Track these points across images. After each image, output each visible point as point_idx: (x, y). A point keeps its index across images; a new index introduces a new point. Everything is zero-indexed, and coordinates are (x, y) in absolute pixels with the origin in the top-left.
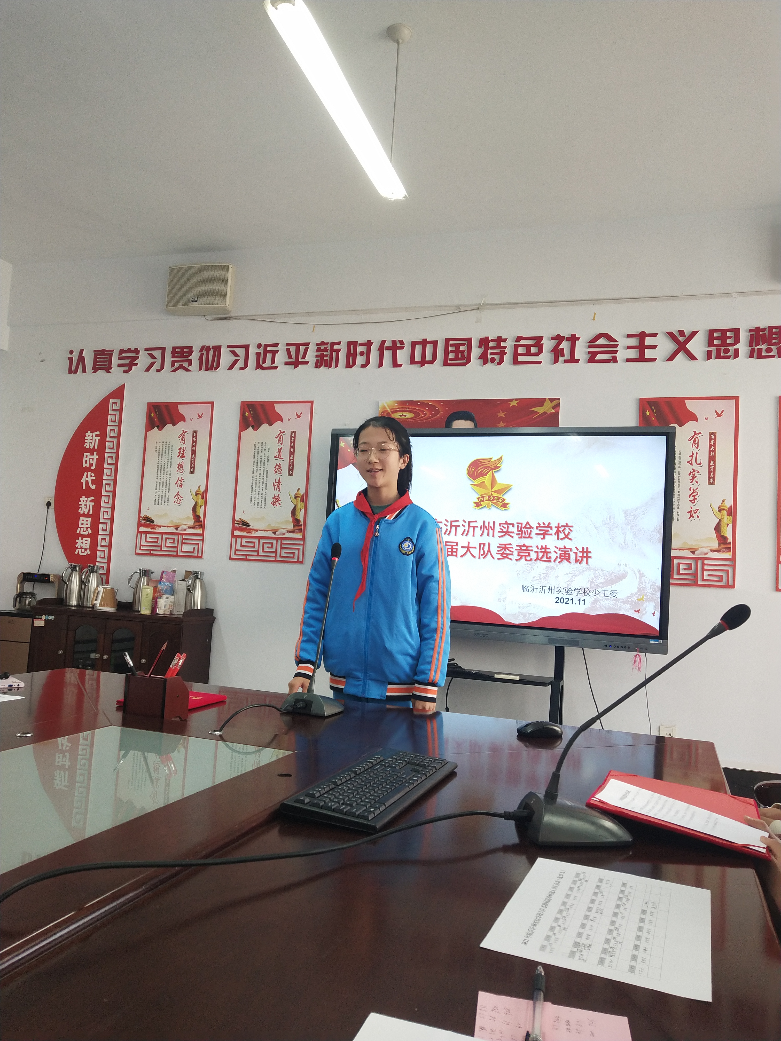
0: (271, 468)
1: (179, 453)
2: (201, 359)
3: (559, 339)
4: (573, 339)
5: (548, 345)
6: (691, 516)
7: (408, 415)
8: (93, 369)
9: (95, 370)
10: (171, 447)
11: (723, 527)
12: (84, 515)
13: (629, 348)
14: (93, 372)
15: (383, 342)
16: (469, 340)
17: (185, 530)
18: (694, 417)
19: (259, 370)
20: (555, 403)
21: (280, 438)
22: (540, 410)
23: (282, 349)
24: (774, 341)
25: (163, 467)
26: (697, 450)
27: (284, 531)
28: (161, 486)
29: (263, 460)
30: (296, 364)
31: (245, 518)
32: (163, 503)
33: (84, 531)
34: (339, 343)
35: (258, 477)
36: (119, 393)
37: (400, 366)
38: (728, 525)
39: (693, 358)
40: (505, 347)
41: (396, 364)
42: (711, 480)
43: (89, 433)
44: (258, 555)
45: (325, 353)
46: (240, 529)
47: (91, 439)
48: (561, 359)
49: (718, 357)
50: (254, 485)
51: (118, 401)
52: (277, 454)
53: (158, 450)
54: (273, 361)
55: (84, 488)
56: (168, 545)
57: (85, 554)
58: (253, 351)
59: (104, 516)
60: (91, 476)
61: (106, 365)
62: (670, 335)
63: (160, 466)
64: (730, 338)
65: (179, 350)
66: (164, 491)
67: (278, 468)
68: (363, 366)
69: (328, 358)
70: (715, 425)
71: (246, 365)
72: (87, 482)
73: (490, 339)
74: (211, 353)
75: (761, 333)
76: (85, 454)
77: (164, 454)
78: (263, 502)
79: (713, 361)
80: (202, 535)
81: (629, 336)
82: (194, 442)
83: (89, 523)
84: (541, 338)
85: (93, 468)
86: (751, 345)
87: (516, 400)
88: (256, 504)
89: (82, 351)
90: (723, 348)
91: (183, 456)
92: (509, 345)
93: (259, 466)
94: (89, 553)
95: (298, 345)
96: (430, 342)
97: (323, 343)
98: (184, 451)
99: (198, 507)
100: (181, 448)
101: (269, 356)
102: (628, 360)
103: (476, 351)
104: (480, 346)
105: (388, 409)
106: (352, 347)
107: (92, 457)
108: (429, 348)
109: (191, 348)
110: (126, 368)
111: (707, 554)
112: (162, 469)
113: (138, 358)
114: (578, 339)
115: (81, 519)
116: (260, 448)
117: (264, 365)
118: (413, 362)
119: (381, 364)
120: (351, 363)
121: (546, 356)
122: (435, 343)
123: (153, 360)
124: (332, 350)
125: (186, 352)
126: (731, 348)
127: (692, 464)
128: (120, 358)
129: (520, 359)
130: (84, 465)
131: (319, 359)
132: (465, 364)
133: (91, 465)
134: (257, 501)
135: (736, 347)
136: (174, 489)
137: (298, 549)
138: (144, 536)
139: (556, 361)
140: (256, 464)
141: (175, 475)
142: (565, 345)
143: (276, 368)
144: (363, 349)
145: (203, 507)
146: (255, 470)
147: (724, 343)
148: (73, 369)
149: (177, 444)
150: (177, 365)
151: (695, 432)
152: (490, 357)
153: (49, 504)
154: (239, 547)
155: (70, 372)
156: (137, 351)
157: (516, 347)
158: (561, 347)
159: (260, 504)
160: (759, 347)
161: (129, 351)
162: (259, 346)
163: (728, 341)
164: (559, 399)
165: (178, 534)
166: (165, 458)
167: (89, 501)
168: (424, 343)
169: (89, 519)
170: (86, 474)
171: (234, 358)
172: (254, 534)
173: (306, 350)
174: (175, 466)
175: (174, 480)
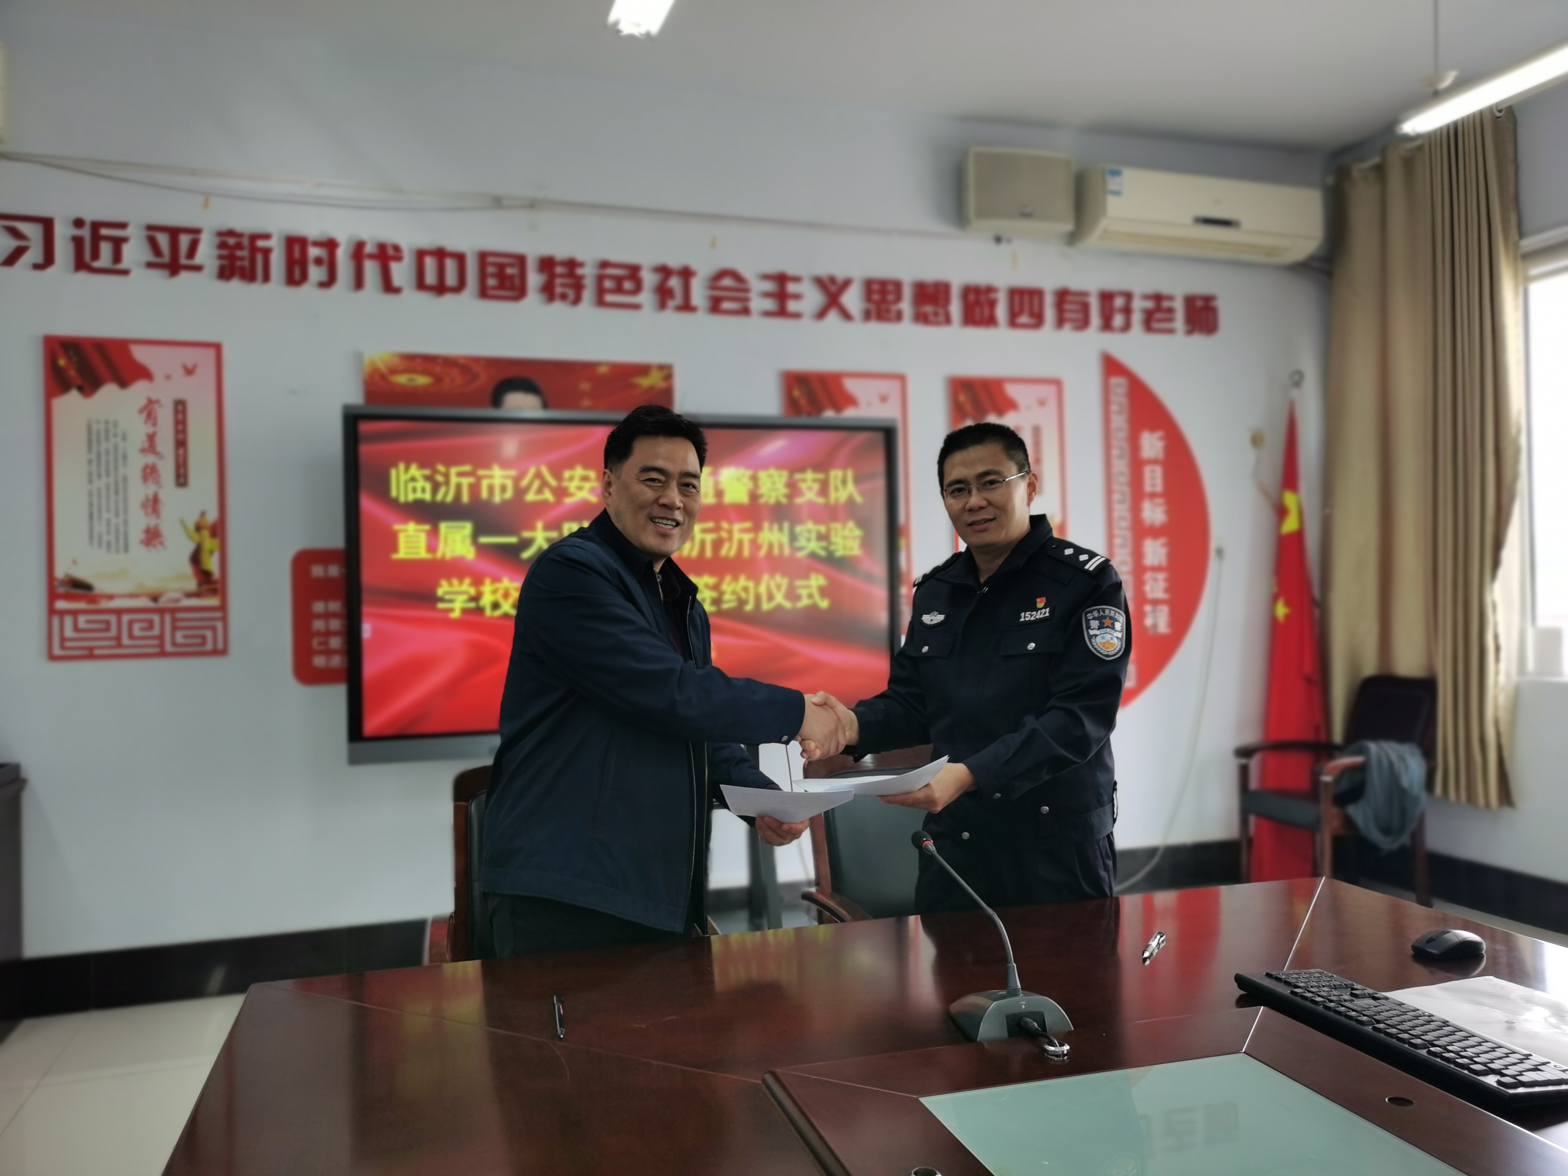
0: (133, 472)
3: (664, 271)
4: (686, 274)
5: (649, 279)
13: (766, 294)
15: (360, 245)
16: (523, 258)
18: (854, 401)
19: (84, 274)
20: (665, 371)
21: (149, 410)
22: (645, 382)
23: (135, 235)
24: (940, 303)
27: (176, 595)
29: (111, 458)
30: (174, 268)
31: (81, 573)
34: (267, 236)
35: (104, 491)
37: (397, 291)
38: (901, 550)
39: (846, 315)
40: (583, 277)
41: (389, 287)
44: (119, 646)
45: (239, 253)
46: (68, 597)
48: (669, 303)
49: (879, 318)
50: (95, 506)
52: (146, 445)
54: (117, 256)
58: (63, 233)
62: (818, 280)
64: (890, 293)
67: (149, 471)
68: (322, 286)
69: (246, 263)
71: (48, 259)
73: (557, 260)
75: (927, 290)
78: (122, 541)
79: (873, 324)
81: (764, 277)
84: (636, 268)
86: (915, 306)
87: (607, 363)
88: (104, 545)
90: (883, 307)
92: (588, 272)
93: (103, 469)
95: (174, 233)
96: (451, 255)
97: (231, 233)
101: (106, 249)
102: (765, 314)
103: (534, 279)
104: (540, 271)
105: (382, 367)
106: (297, 246)
108: (450, 266)
114: (694, 274)
116: (103, 433)
117: (97, 264)
118: (421, 285)
119: (359, 285)
120: (297, 278)
121: (646, 297)
122: (460, 258)
124: (254, 249)
126: (893, 308)
129: (608, 297)
131: (225, 262)
132: (517, 299)
134: (105, 538)
135: (899, 307)
137: (214, 629)
139: (662, 306)
140: (94, 464)
142: (674, 283)
143: (125, 272)
144: (321, 252)
146: (94, 476)
147: (884, 300)
152: (558, 290)
154: (69, 633)
157: (600, 279)
158: (669, 284)
159: (113, 545)
160: (924, 309)
162: (79, 223)
163: (890, 297)
164: (671, 366)
168: (440, 254)
171: (12, 243)
172: (105, 604)
173: (194, 246)
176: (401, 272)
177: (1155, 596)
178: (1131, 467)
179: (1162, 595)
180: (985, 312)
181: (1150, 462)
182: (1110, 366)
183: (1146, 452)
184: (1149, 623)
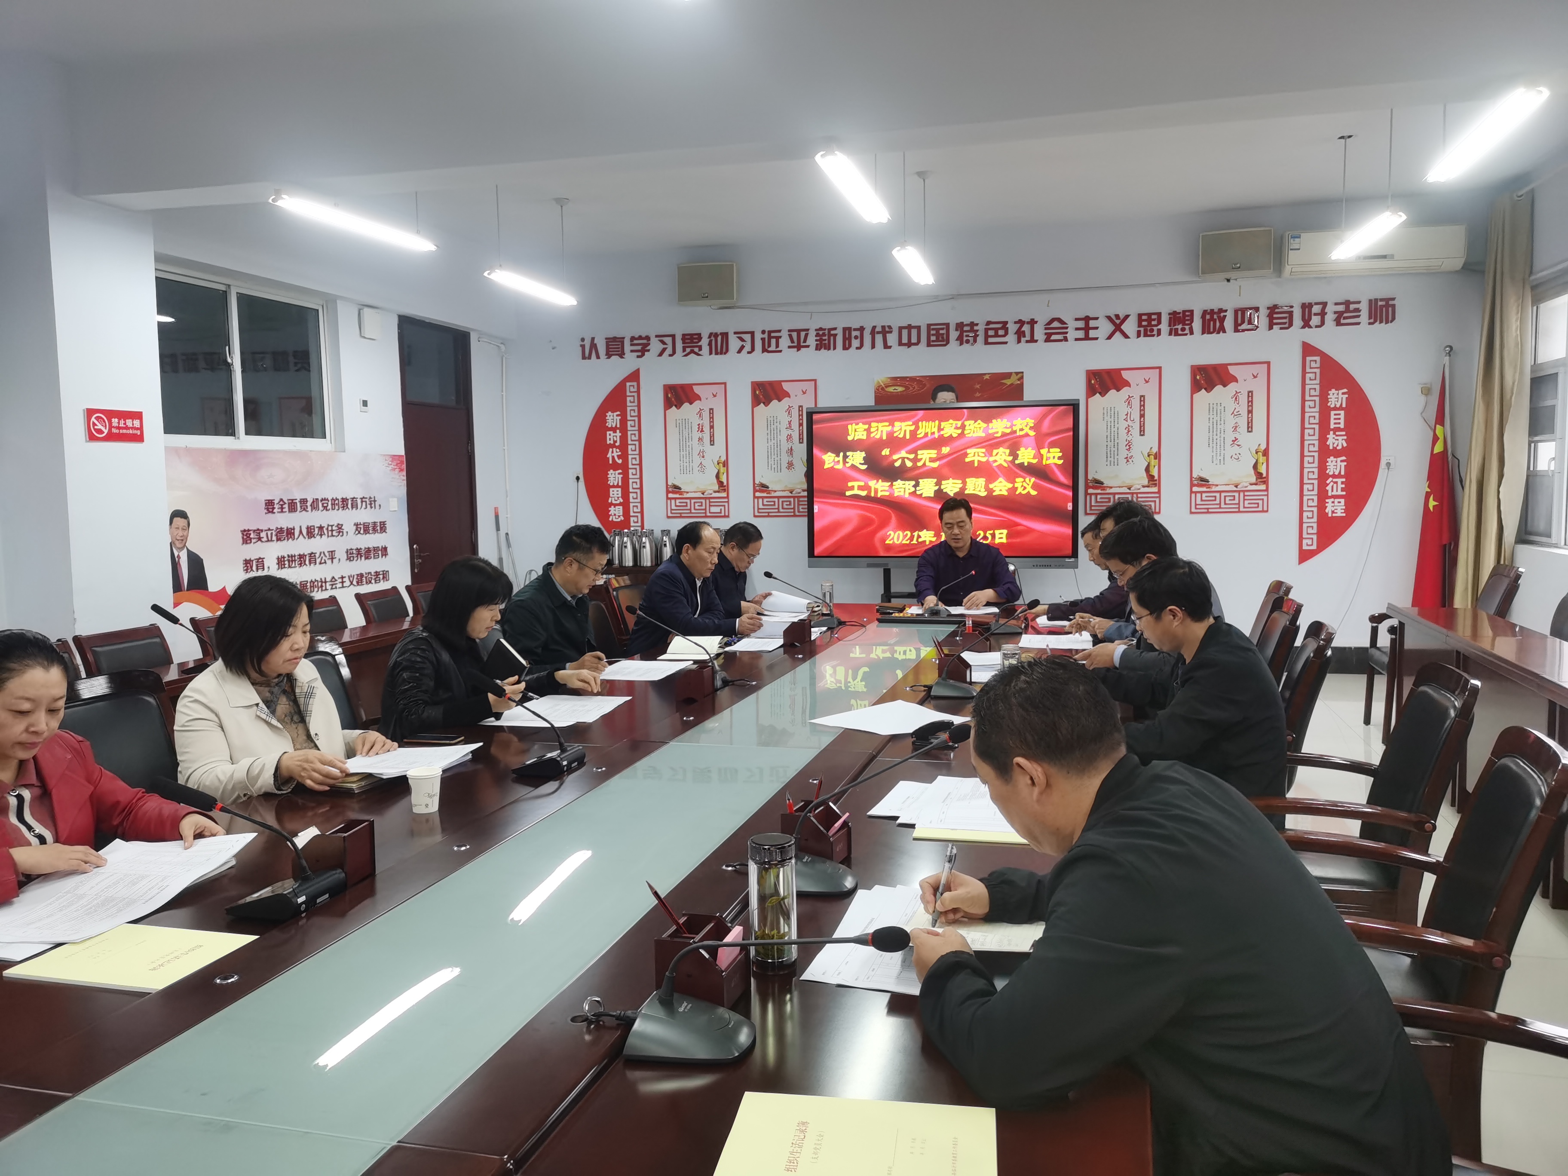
0: (783, 437)
1: (699, 428)
2: (710, 344)
3: (1021, 323)
4: (1033, 322)
5: (1012, 328)
6: (1128, 461)
7: (900, 389)
8: (606, 355)
9: (609, 356)
10: (690, 423)
11: (1151, 468)
12: (614, 486)
13: (1077, 329)
14: (607, 358)
15: (874, 327)
16: (948, 325)
17: (711, 494)
18: (1127, 384)
19: (765, 353)
20: (1020, 375)
21: (789, 411)
22: (1008, 382)
23: (785, 335)
24: (1187, 322)
25: (684, 441)
26: (1130, 410)
27: (799, 491)
28: (685, 458)
29: (775, 432)
30: (799, 347)
31: (764, 482)
32: (688, 472)
33: (615, 500)
34: (835, 329)
35: (772, 446)
36: (635, 376)
37: (890, 347)
38: (1154, 466)
39: (1126, 336)
40: (977, 331)
41: (886, 346)
42: (1142, 432)
43: (610, 413)
44: (779, 512)
45: (824, 338)
46: (760, 491)
47: (613, 419)
48: (1023, 339)
49: (1146, 335)
50: (769, 453)
51: (635, 384)
52: (788, 426)
53: (678, 426)
54: (777, 346)
55: (611, 462)
56: (697, 507)
57: (619, 520)
58: (758, 337)
59: (633, 485)
60: (617, 452)
61: (619, 351)
62: (1109, 318)
63: (681, 441)
64: (1154, 320)
65: (689, 337)
66: (688, 462)
67: (789, 437)
68: (857, 348)
69: (827, 342)
70: (1144, 389)
71: (753, 349)
72: (613, 457)
73: (965, 323)
74: (719, 339)
75: (1178, 316)
76: (608, 433)
77: (684, 430)
78: (779, 467)
79: (1142, 338)
80: (728, 497)
81: (1077, 319)
82: (712, 418)
83: (620, 493)
84: (1006, 323)
85: (617, 444)
86: (1170, 325)
87: (989, 374)
88: (773, 469)
89: (593, 339)
90: (1149, 328)
91: (702, 431)
92: (981, 328)
93: (772, 437)
94: (623, 519)
95: (799, 331)
96: (915, 327)
97: (821, 329)
98: (702, 426)
99: (721, 475)
100: (699, 425)
101: (773, 341)
102: (1076, 339)
103: (954, 334)
104: (957, 330)
105: (882, 384)
106: (847, 332)
107: (615, 434)
108: (914, 332)
109: (699, 335)
110: (640, 354)
111: (1139, 489)
112: (684, 443)
113: (649, 344)
114: (1036, 322)
115: (611, 490)
116: (772, 422)
117: (770, 349)
118: (900, 344)
119: (873, 346)
120: (847, 346)
121: (1011, 338)
122: (919, 328)
123: (665, 346)
124: (830, 335)
125: (695, 339)
126: (1155, 328)
127: (1127, 421)
128: (632, 345)
130: (608, 442)
131: (818, 342)
132: (945, 345)
133: (615, 442)
134: (773, 467)
135: (1159, 327)
138: (673, 501)
139: (1019, 341)
140: (769, 435)
141: (697, 448)
142: (1026, 328)
143: (780, 351)
144: (858, 333)
145: (725, 474)
146: (769, 440)
147: (1150, 324)
148: (587, 355)
150: (688, 350)
151: (1129, 396)
152: (965, 338)
153: (578, 478)
154: (761, 506)
155: (584, 358)
156: (648, 338)
157: (986, 330)
158: (1023, 329)
159: (776, 469)
160: (1176, 327)
161: (640, 338)
162: (763, 332)
164: (1023, 373)
165: (705, 498)
166: (686, 433)
167: (617, 474)
168: (909, 327)
169: (620, 489)
170: (611, 450)
171: (741, 343)
172: (773, 494)
173: (806, 335)
174: (696, 440)
175: (696, 452)
176: (892, 339)
177: (1335, 493)
178: (1321, 412)
179: (1340, 493)
180: (1218, 324)
181: (1335, 409)
182: (1308, 350)
183: (1332, 403)
184: (1329, 510)
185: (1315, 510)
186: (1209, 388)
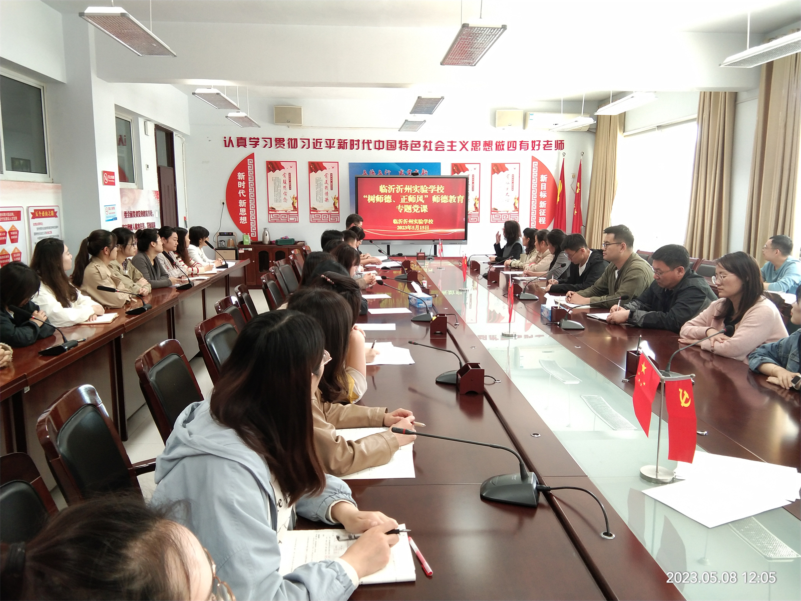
0: (323, 187)
2: (289, 143)
3: (426, 142)
4: (430, 142)
5: (422, 144)
10: (279, 179)
11: (477, 204)
12: (242, 207)
13: (448, 146)
14: (238, 147)
15: (364, 140)
16: (396, 141)
17: (291, 212)
18: (468, 170)
19: (315, 149)
21: (326, 176)
23: (323, 141)
24: (490, 146)
27: (331, 211)
28: (277, 195)
29: (320, 185)
30: (330, 147)
31: (315, 207)
32: (279, 202)
33: (243, 214)
34: (347, 140)
35: (318, 191)
36: (252, 156)
37: (371, 149)
39: (467, 150)
41: (369, 149)
42: (473, 190)
43: (239, 173)
44: (322, 220)
45: (342, 144)
46: (313, 211)
47: (241, 176)
48: (427, 149)
49: (475, 150)
50: (317, 194)
51: (252, 160)
52: (326, 182)
53: (274, 180)
54: (320, 146)
55: (240, 196)
56: (283, 218)
58: (311, 141)
59: (252, 207)
60: (243, 191)
61: (244, 144)
62: (461, 142)
65: (278, 139)
66: (279, 197)
67: (326, 187)
68: (357, 149)
69: (343, 146)
70: (474, 172)
71: (309, 147)
72: (241, 194)
73: (403, 141)
74: (293, 141)
75: (487, 143)
76: (239, 182)
77: (276, 182)
78: (322, 200)
80: (298, 213)
81: (448, 142)
82: (290, 177)
83: (245, 210)
84: (420, 142)
85: (244, 188)
86: (484, 146)
89: (230, 138)
91: (285, 183)
92: (409, 143)
94: (246, 223)
95: (330, 140)
97: (340, 140)
98: (285, 181)
99: (294, 203)
101: (319, 144)
102: (448, 150)
103: (398, 145)
104: (399, 143)
106: (352, 141)
107: (242, 183)
108: (381, 143)
109: (283, 139)
110: (254, 146)
111: (471, 213)
112: (276, 188)
113: (259, 142)
114: (432, 142)
115: (241, 209)
116: (318, 180)
117: (317, 147)
118: (375, 148)
120: (352, 148)
122: (383, 142)
123: (267, 143)
124: (344, 143)
128: (250, 141)
129: (413, 149)
130: (239, 187)
131: (339, 146)
132: (394, 150)
133: (242, 187)
135: (480, 147)
136: (283, 196)
137: (337, 218)
138: (271, 215)
139: (425, 150)
140: (317, 186)
141: (283, 191)
142: (428, 144)
143: (322, 149)
144: (357, 142)
145: (297, 203)
146: (317, 188)
147: (476, 146)
148: (227, 145)
149: (282, 178)
150: (278, 145)
151: (468, 174)
152: (403, 147)
153: (223, 203)
154: (313, 218)
156: (258, 139)
157: (412, 144)
158: (426, 145)
159: (320, 201)
160: (486, 147)
161: (254, 138)
162: (314, 139)
163: (478, 145)
165: (287, 214)
166: (277, 184)
167: (243, 202)
168: (379, 141)
170: (240, 190)
171: (303, 144)
172: (319, 213)
173: (334, 142)
174: (282, 187)
175: (282, 193)
176: (371, 146)
177: (542, 215)
178: (537, 183)
179: (544, 215)
180: (502, 147)
181: (543, 182)
182: (534, 159)
183: (541, 181)
184: (540, 222)
185: (535, 221)
186: (498, 172)
